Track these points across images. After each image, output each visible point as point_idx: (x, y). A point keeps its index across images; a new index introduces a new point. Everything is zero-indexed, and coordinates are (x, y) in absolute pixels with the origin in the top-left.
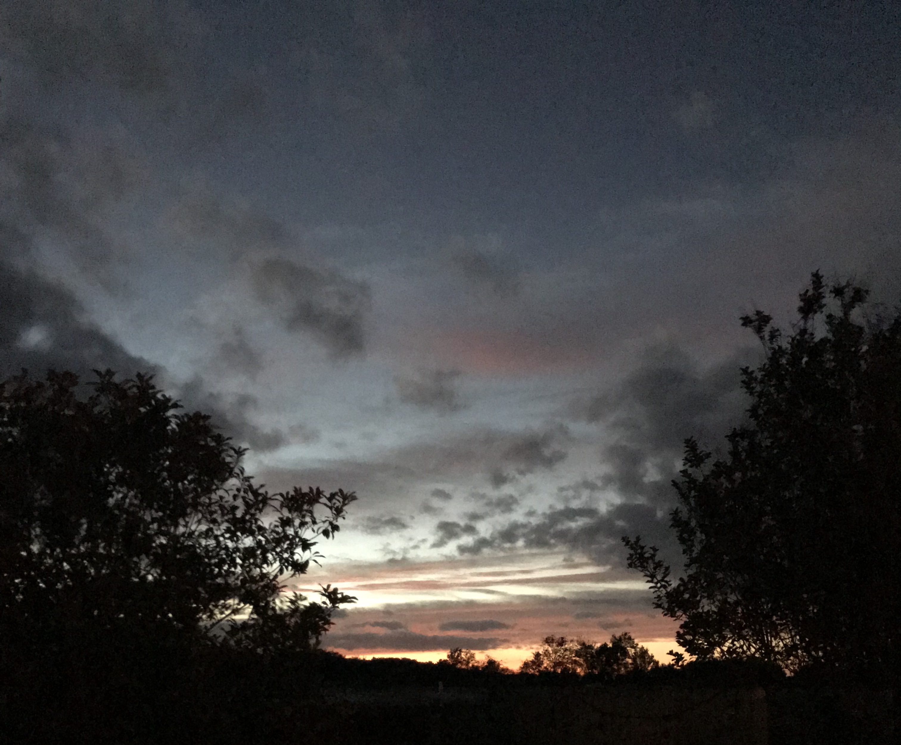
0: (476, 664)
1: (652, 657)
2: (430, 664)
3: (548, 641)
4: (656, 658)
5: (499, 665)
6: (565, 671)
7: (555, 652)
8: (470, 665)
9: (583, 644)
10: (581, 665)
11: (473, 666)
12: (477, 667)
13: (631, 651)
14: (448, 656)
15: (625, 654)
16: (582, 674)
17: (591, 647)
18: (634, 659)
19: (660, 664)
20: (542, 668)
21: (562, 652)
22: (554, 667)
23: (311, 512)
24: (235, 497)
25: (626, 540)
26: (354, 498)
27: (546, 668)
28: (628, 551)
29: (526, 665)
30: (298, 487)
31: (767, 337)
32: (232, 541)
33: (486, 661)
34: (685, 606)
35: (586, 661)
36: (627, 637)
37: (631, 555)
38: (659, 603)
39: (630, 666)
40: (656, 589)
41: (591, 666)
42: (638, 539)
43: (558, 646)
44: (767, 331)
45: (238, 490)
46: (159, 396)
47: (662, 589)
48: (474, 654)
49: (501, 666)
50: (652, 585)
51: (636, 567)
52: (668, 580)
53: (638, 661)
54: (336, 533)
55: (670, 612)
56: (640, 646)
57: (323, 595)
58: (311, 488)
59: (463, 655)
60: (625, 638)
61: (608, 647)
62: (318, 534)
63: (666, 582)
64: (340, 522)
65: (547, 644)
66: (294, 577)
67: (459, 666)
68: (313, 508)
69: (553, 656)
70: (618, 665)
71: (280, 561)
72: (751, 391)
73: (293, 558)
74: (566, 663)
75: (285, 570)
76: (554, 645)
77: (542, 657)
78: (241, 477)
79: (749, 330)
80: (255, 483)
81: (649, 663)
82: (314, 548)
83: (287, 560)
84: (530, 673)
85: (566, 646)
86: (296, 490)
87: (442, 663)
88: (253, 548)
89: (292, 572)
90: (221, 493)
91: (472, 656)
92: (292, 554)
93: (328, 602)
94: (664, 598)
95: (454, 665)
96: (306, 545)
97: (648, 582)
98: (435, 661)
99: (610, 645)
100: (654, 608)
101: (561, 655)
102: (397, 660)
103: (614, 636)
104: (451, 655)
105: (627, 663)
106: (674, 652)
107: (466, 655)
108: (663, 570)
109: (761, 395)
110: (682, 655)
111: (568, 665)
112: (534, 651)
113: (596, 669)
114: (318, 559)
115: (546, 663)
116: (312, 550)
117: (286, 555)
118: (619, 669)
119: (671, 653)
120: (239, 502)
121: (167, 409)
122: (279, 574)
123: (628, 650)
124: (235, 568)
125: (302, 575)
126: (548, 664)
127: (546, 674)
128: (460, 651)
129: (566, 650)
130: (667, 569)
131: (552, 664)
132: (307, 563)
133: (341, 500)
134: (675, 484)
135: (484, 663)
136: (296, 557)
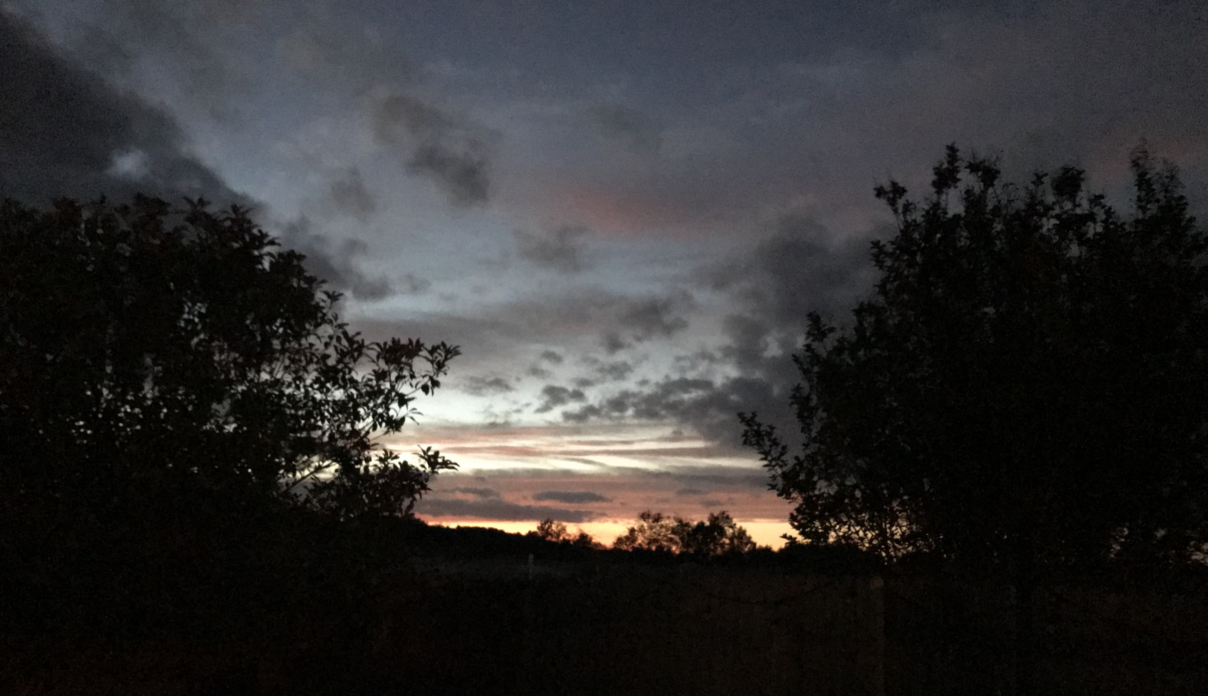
0: (567, 538)
1: (750, 538)
2: (518, 535)
3: (644, 516)
4: (754, 539)
5: (591, 539)
6: (660, 548)
7: (651, 528)
8: (561, 538)
9: (680, 521)
10: (676, 543)
11: (564, 539)
12: (569, 541)
13: (729, 531)
14: (538, 528)
15: (722, 533)
16: (677, 552)
17: (687, 525)
18: (731, 539)
19: (758, 546)
20: (636, 545)
21: (658, 528)
22: (649, 544)
23: (410, 366)
24: (327, 345)
25: (741, 415)
26: (457, 353)
27: (640, 544)
28: (743, 428)
29: (620, 540)
31: (900, 210)
32: (321, 392)
33: (578, 534)
34: (806, 487)
35: (682, 539)
36: (725, 515)
37: (746, 432)
38: (774, 483)
39: (726, 546)
40: (771, 468)
41: (686, 545)
42: (754, 415)
43: (653, 522)
44: (901, 203)
45: (331, 338)
46: (255, 231)
47: (777, 467)
48: (566, 526)
49: (593, 541)
50: (765, 462)
51: (751, 444)
52: (785, 460)
53: (736, 541)
54: (436, 390)
55: (785, 493)
56: (738, 526)
57: (421, 457)
58: (410, 341)
59: (554, 527)
60: (723, 517)
61: (705, 525)
62: (417, 390)
63: (782, 461)
64: (441, 378)
65: (642, 520)
66: (387, 435)
67: (549, 538)
69: (648, 533)
70: (715, 544)
71: (373, 417)
72: (880, 264)
73: (387, 413)
74: (661, 540)
75: (378, 426)
76: (650, 521)
77: (636, 533)
78: (335, 324)
79: (883, 202)
80: (351, 331)
81: (747, 544)
82: (411, 404)
83: (381, 415)
84: (623, 549)
85: (662, 522)
86: (394, 341)
87: (531, 535)
88: (343, 401)
89: (386, 429)
90: (312, 339)
91: (564, 529)
92: (388, 409)
93: (427, 465)
94: (779, 478)
95: (544, 537)
96: (403, 401)
97: (762, 459)
98: (524, 532)
99: (707, 523)
100: (769, 489)
101: (656, 532)
102: (483, 530)
103: (712, 515)
104: (542, 527)
105: (724, 542)
106: (788, 535)
107: (558, 527)
108: (779, 449)
109: (890, 269)
110: (795, 538)
111: (663, 543)
112: (630, 526)
113: (691, 547)
114: (415, 416)
115: (640, 540)
116: (409, 406)
117: (380, 411)
118: (716, 548)
119: (785, 536)
120: (331, 351)
122: (371, 430)
123: (725, 530)
124: (323, 422)
125: (397, 433)
126: (643, 541)
127: (639, 551)
128: (551, 523)
129: (662, 526)
130: (784, 448)
131: (646, 541)
132: (403, 419)
133: (443, 354)
134: (796, 359)
135: (575, 537)
136: (392, 413)
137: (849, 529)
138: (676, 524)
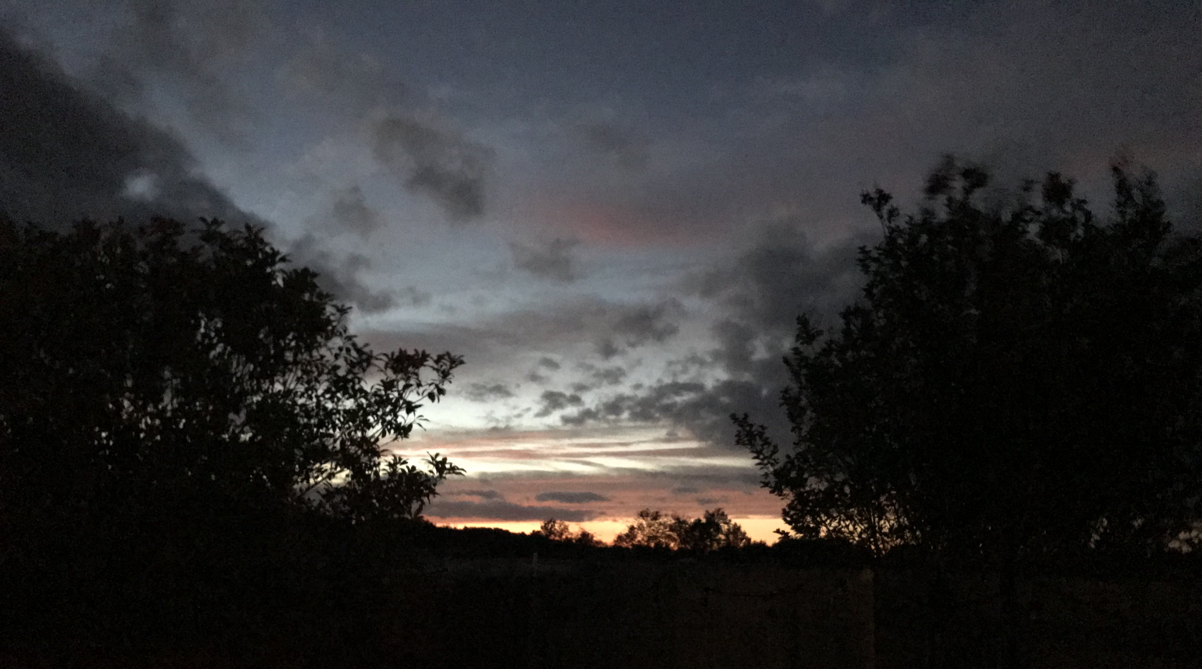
0: (569, 536)
1: (745, 533)
2: (523, 534)
3: (643, 515)
4: (749, 535)
5: (592, 537)
6: (658, 545)
7: (650, 526)
8: (564, 537)
9: (678, 519)
10: (674, 540)
11: (567, 538)
12: (571, 539)
13: (725, 527)
14: (542, 528)
15: (718, 529)
16: (676, 548)
17: (685, 522)
18: (727, 535)
19: (752, 541)
20: (635, 542)
21: (656, 525)
22: (648, 541)
23: (417, 375)
24: (337, 356)
25: (733, 417)
26: (462, 362)
27: (639, 541)
28: (735, 428)
29: (620, 538)
30: (403, 349)
31: (885, 216)
32: (332, 402)
33: (580, 533)
34: (797, 484)
35: (679, 535)
36: (721, 512)
37: (739, 432)
38: (766, 481)
39: (722, 542)
40: (762, 466)
41: (683, 541)
42: (746, 416)
43: (652, 520)
44: (885, 209)
45: (341, 349)
46: (267, 249)
47: (769, 465)
48: (568, 525)
49: (595, 539)
50: (757, 461)
51: (744, 444)
52: (776, 458)
53: (731, 537)
54: (442, 397)
55: (777, 490)
56: (733, 522)
57: (430, 463)
58: (417, 352)
59: (557, 526)
60: (718, 514)
61: (702, 522)
62: (423, 397)
63: (774, 460)
64: (446, 386)
65: (641, 518)
66: (396, 442)
67: (552, 537)
68: (418, 371)
69: (647, 530)
70: (712, 541)
71: (382, 424)
72: (866, 268)
73: (396, 421)
74: (660, 537)
75: (387, 433)
76: (649, 519)
77: (636, 530)
78: (344, 335)
79: (868, 208)
80: (360, 343)
81: (742, 540)
82: (418, 412)
83: (390, 423)
84: (623, 546)
85: (661, 520)
86: (401, 352)
87: (535, 534)
88: (354, 410)
89: (394, 436)
90: (323, 351)
91: (566, 528)
92: (396, 416)
93: (435, 470)
94: (771, 476)
95: (547, 536)
96: (410, 408)
97: (755, 458)
98: (528, 532)
99: (704, 521)
100: (762, 487)
101: (655, 529)
102: (489, 530)
103: (707, 512)
104: (545, 526)
105: (720, 539)
106: (781, 530)
107: (560, 526)
108: (771, 448)
109: (876, 273)
110: (788, 533)
111: (661, 540)
112: (629, 524)
113: (689, 544)
114: (422, 423)
115: (640, 537)
116: (416, 413)
117: (389, 418)
118: (711, 545)
119: (778, 531)
120: (341, 362)
121: (273, 263)
122: (380, 437)
123: (721, 526)
125: (405, 440)
126: (643, 539)
127: (639, 547)
128: (554, 522)
129: (660, 524)
130: (776, 447)
131: (646, 539)
132: (410, 426)
133: (448, 364)
134: (786, 361)
135: (577, 535)
136: (399, 420)
137: (839, 523)
138: (673, 521)
